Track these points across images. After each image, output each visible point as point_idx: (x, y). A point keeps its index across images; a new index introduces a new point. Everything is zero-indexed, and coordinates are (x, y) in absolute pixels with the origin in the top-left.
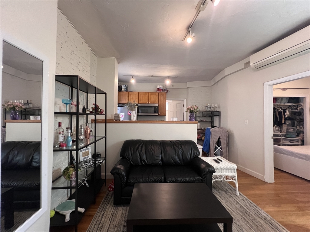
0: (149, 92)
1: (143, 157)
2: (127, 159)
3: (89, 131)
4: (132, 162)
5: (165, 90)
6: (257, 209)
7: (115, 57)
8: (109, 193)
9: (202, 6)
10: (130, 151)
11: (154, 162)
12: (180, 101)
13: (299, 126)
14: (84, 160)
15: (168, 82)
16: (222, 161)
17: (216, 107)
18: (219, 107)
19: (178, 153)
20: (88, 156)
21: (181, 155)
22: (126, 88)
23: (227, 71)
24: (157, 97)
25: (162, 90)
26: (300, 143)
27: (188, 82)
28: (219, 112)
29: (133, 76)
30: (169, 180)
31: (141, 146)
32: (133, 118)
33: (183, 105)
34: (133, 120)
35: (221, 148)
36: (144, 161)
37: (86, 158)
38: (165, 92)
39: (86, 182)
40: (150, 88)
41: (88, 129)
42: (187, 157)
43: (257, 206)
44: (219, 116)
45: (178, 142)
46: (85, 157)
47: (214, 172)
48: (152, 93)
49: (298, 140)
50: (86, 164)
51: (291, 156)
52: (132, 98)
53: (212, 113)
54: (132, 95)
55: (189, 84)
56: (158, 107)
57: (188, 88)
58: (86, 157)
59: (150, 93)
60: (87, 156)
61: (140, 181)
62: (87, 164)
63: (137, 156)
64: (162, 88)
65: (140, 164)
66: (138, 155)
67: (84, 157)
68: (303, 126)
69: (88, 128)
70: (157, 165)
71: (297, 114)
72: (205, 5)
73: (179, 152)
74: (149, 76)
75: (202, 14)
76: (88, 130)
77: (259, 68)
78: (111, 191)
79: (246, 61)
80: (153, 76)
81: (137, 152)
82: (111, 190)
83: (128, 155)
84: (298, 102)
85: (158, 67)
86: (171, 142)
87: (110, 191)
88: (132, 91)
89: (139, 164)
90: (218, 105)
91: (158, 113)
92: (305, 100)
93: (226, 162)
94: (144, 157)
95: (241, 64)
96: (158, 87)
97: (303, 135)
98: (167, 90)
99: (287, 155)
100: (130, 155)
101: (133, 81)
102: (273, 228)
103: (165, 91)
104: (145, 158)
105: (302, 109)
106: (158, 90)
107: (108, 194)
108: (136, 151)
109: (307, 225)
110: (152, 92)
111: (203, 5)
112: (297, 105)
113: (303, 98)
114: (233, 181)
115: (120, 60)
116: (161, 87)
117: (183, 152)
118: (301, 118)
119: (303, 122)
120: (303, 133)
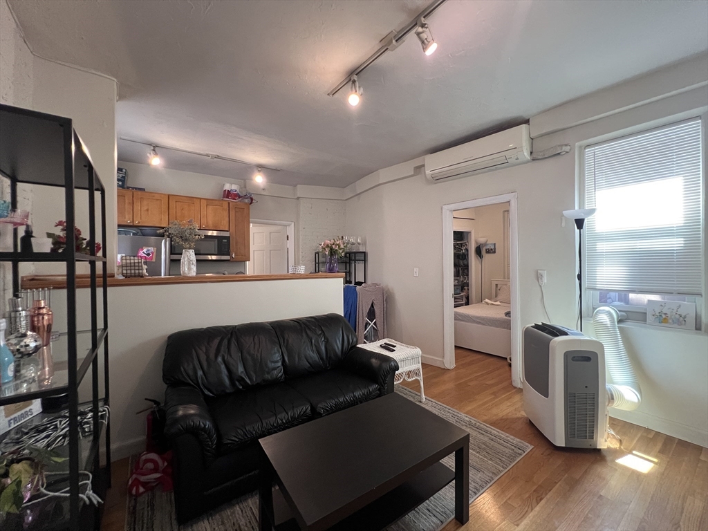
0: (200, 199)
1: (237, 369)
2: (190, 385)
3: (46, 317)
4: (207, 392)
5: (245, 197)
6: (455, 413)
7: (113, 76)
8: (136, 502)
9: (394, 41)
10: (196, 362)
11: (268, 377)
12: (279, 227)
13: (463, 276)
14: (13, 426)
15: (259, 179)
16: (395, 346)
17: (359, 244)
18: (364, 243)
19: (317, 345)
20: (27, 409)
21: (323, 348)
22: (123, 177)
23: (384, 175)
24: (226, 213)
25: (237, 196)
26: (464, 302)
27: (298, 186)
28: (364, 253)
29: (155, 148)
30: (323, 408)
31: (226, 341)
32: (189, 269)
33: (288, 236)
34: (190, 275)
35: (375, 324)
36: (241, 380)
37: (22, 416)
38: (246, 203)
39: (91, 492)
40: (204, 187)
41: (44, 311)
42: (335, 350)
43: (454, 410)
44: (365, 260)
45: (313, 320)
46: (16, 415)
47: (397, 369)
48: (209, 202)
49: (462, 296)
50: (44, 435)
51: (466, 322)
52: (147, 210)
53: (348, 255)
54: (145, 202)
55: (302, 190)
56: (228, 238)
57: (298, 198)
58: (19, 413)
59: (204, 203)
60: (23, 411)
61: (256, 432)
62: (47, 437)
63: (219, 372)
64: (238, 192)
65: (229, 390)
66: (223, 367)
67: (12, 417)
68: (468, 275)
69: (40, 308)
70: (274, 383)
71: (461, 257)
72: (400, 42)
73: (318, 343)
74: (207, 155)
75: (387, 58)
76: (43, 315)
77: (438, 179)
78: (143, 493)
79: (418, 162)
80: (218, 157)
81: (220, 359)
82: (141, 489)
83: (191, 372)
84: (462, 239)
85: (244, 138)
86: (297, 321)
87: (138, 495)
88: (144, 190)
89: (227, 391)
90: (362, 240)
91: (228, 254)
92: (471, 235)
93: (402, 347)
94: (241, 369)
95: (407, 168)
96: (227, 187)
97: (468, 289)
98: (252, 199)
99: (461, 320)
100: (200, 373)
101: (156, 161)
102: (483, 434)
103: (246, 201)
104: (242, 372)
105: (467, 250)
106: (228, 194)
107: (135, 507)
108: (216, 357)
109: (509, 414)
110: (211, 198)
111: (397, 41)
112: (461, 244)
113: (468, 233)
114: (417, 378)
115: (127, 91)
116: (234, 187)
117: (327, 341)
118: (466, 263)
119: (468, 269)
120: (468, 286)
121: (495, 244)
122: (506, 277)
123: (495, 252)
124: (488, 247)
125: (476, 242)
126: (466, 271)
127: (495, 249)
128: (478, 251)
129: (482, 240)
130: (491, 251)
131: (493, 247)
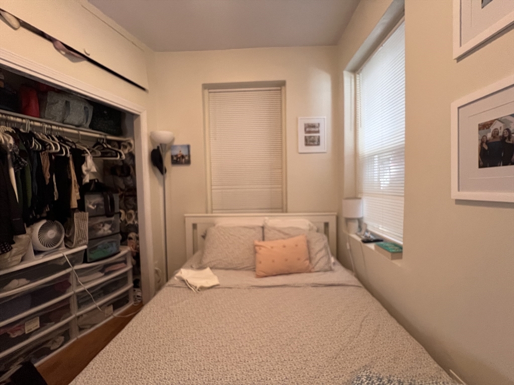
49: (125, 256)
68: (135, 209)
71: (118, 171)
97: (138, 238)
105: (132, 156)
112: (119, 142)
118: (130, 183)
119: (135, 196)
120: (137, 231)
121: (188, 147)
122: (209, 209)
123: (188, 162)
124: (176, 152)
125: (152, 139)
126: (131, 199)
127: (189, 156)
128: (157, 159)
129: (164, 134)
130: (182, 160)
131: (184, 152)
